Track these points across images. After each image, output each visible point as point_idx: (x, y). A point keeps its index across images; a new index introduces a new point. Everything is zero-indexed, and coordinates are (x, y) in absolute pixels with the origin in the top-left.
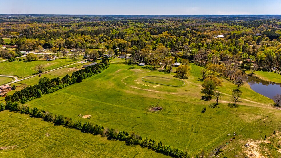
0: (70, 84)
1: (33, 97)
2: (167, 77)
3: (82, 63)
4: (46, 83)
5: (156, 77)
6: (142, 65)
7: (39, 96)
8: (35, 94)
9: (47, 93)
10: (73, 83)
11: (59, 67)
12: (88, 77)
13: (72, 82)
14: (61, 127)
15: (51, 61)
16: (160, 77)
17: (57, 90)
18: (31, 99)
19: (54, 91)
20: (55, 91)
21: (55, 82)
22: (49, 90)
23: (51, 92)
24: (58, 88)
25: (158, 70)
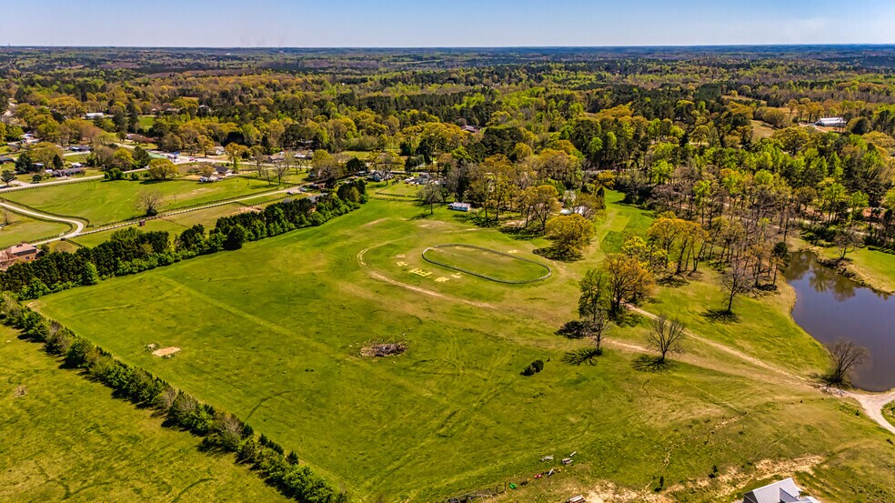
0: (202, 253)
1: (70, 283)
2: (510, 252)
3: (289, 193)
4: (115, 246)
5: (473, 249)
6: (461, 209)
7: (87, 282)
8: (78, 273)
9: (117, 275)
10: (213, 250)
11: (216, 202)
12: (269, 235)
13: (207, 248)
14: (72, 376)
15: (208, 184)
16: (486, 250)
17: (151, 268)
18: (61, 286)
19: (140, 271)
20: (145, 269)
21: (150, 243)
22: (124, 265)
23: (131, 272)
24: (155, 262)
25: (503, 226)
